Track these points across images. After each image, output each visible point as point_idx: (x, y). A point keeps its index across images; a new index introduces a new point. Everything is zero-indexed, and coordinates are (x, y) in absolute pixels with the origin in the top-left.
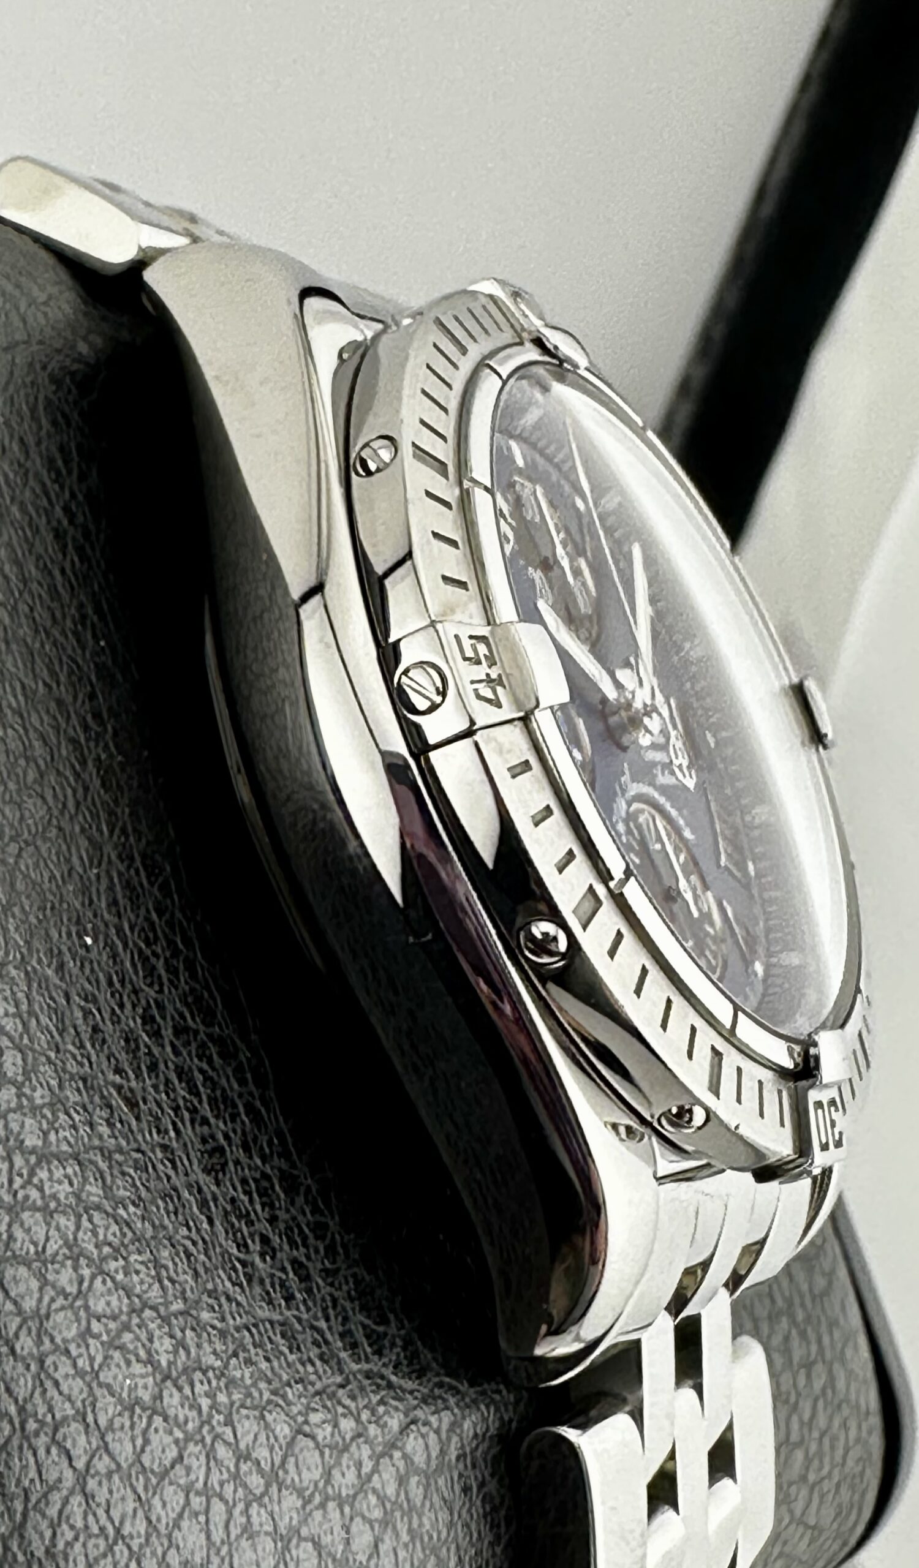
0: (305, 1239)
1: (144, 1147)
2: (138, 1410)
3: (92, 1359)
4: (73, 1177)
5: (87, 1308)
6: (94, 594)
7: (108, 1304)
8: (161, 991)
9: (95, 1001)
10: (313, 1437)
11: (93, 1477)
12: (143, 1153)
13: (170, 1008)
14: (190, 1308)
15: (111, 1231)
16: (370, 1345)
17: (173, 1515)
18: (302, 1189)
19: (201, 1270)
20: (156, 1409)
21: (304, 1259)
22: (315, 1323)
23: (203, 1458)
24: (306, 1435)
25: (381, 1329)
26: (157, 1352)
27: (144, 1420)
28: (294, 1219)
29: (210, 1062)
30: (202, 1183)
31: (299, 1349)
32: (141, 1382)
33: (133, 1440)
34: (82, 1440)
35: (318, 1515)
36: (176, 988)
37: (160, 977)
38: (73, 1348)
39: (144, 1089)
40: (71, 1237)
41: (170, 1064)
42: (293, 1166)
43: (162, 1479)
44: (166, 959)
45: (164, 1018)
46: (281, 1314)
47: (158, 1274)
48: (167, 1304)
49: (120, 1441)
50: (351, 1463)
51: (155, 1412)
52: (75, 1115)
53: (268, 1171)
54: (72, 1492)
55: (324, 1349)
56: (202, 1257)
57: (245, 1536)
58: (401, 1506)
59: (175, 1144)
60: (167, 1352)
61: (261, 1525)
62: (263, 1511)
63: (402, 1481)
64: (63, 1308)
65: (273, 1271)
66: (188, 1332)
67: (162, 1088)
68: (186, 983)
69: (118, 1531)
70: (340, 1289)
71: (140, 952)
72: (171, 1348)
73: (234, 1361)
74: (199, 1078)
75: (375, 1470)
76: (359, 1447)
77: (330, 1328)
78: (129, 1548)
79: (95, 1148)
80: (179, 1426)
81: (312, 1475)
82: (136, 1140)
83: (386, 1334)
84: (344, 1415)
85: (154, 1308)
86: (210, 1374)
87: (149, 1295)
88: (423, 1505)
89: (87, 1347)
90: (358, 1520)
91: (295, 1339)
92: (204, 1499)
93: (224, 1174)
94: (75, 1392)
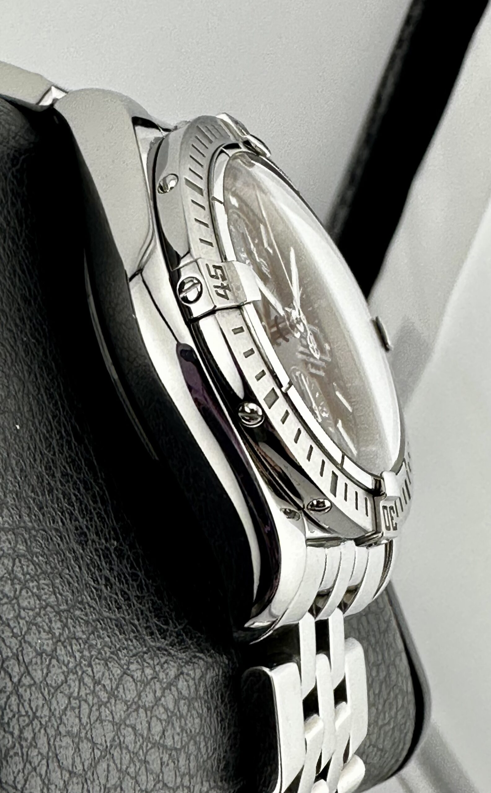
0: (127, 581)
1: (46, 529)
2: (44, 655)
3: (21, 629)
4: (11, 540)
5: (19, 605)
6: (20, 261)
7: (29, 603)
8: (54, 454)
9: (22, 456)
10: (132, 677)
11: (22, 687)
12: (46, 532)
13: (58, 463)
14: (70, 608)
15: (30, 568)
16: (160, 635)
17: (63, 708)
18: (126, 557)
19: (75, 590)
20: (53, 655)
21: (126, 590)
22: (132, 621)
23: (77, 683)
24: (128, 675)
25: (165, 627)
26: (54, 628)
27: (48, 660)
28: (121, 570)
29: (79, 492)
30: (75, 549)
31: (124, 633)
32: (45, 642)
33: (42, 670)
34: (16, 669)
35: (134, 714)
36: (62, 455)
37: (53, 448)
38: (12, 624)
39: (47, 501)
40: (10, 568)
41: (59, 490)
42: (121, 545)
43: (56, 690)
44: (57, 440)
45: (56, 468)
46: (115, 615)
47: (54, 591)
48: (58, 605)
49: (35, 670)
50: (151, 691)
51: (53, 657)
52: (11, 510)
53: (108, 545)
54: (11, 693)
55: (137, 634)
56: (76, 585)
57: (98, 721)
58: (176, 715)
59: (61, 529)
60: (58, 628)
61: (106, 716)
62: (107, 710)
63: (176, 702)
64: (6, 603)
65: (111, 594)
66: (69, 620)
67: (55, 501)
68: (67, 452)
69: (34, 713)
70: (145, 606)
71: (44, 435)
72: (60, 627)
73: (92, 636)
74: (74, 498)
75: (163, 695)
76: (155, 683)
77: (140, 624)
78: (40, 722)
79: (22, 527)
80: (65, 665)
81: (131, 695)
82: (42, 525)
83: (168, 630)
84: (147, 667)
85: (52, 607)
86: (81, 641)
87: (49, 600)
88: (187, 715)
89: (19, 623)
90: (154, 719)
91: (123, 629)
92: (77, 701)
93: (86, 545)
94: (13, 645)
